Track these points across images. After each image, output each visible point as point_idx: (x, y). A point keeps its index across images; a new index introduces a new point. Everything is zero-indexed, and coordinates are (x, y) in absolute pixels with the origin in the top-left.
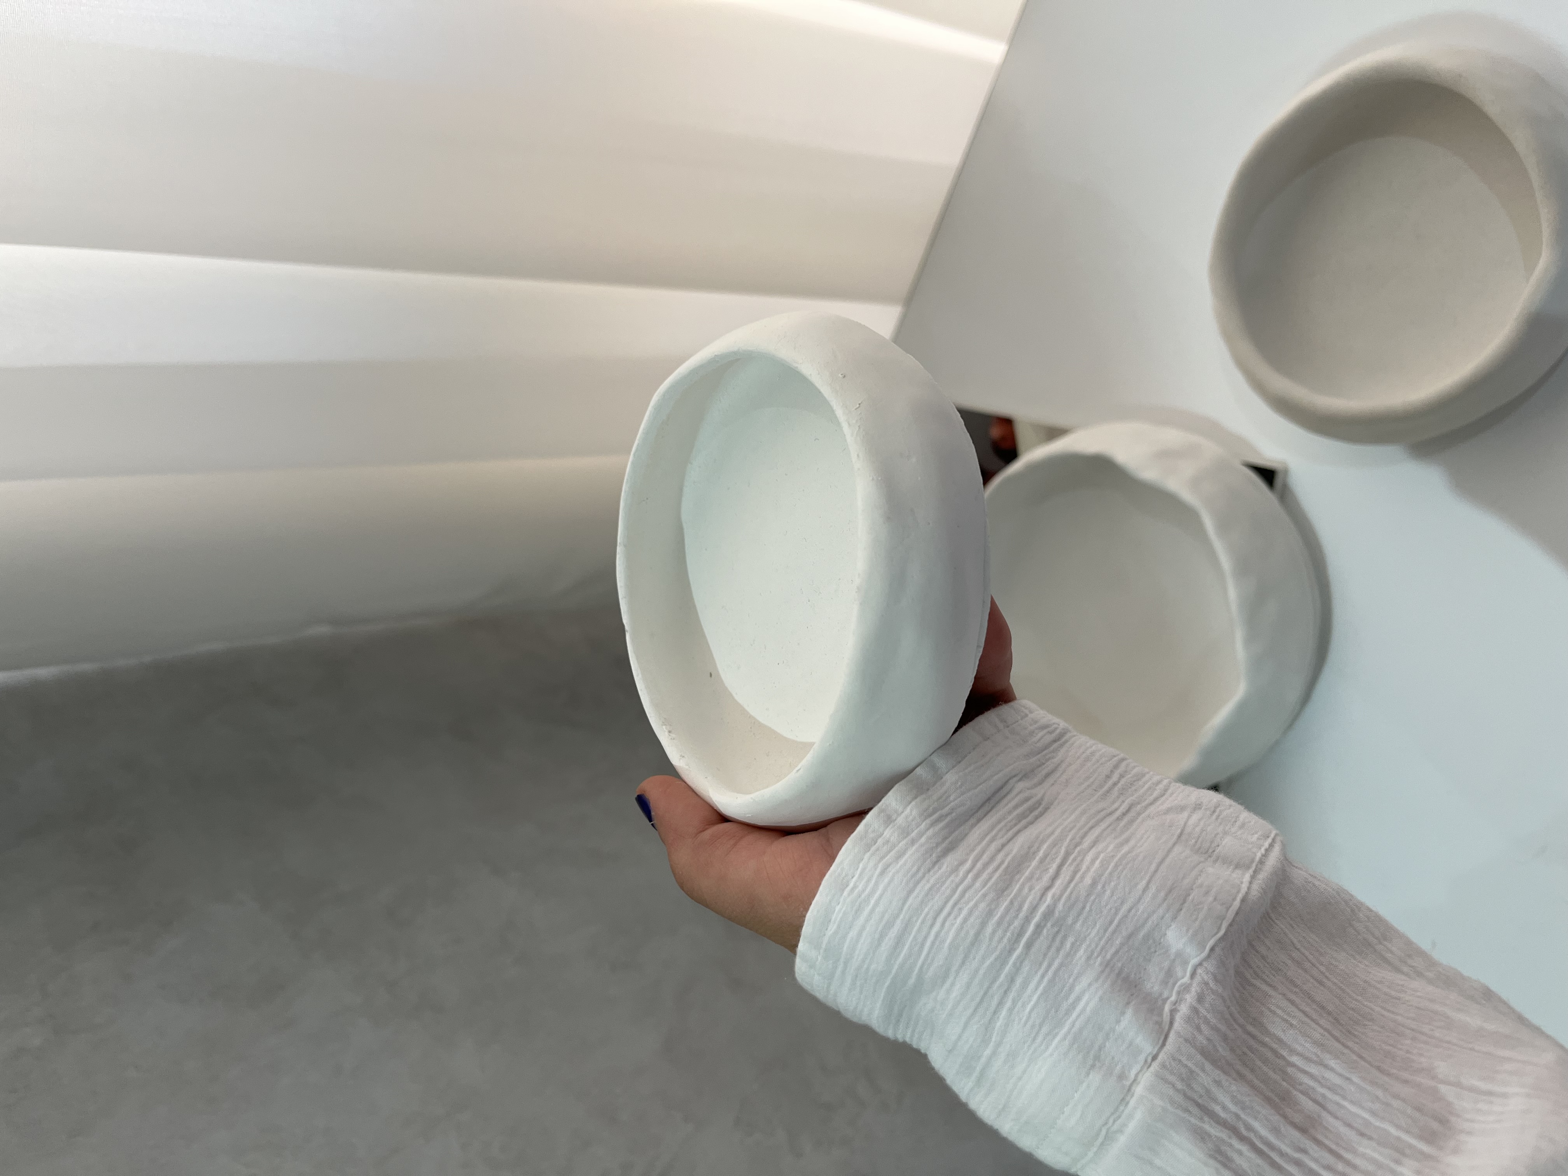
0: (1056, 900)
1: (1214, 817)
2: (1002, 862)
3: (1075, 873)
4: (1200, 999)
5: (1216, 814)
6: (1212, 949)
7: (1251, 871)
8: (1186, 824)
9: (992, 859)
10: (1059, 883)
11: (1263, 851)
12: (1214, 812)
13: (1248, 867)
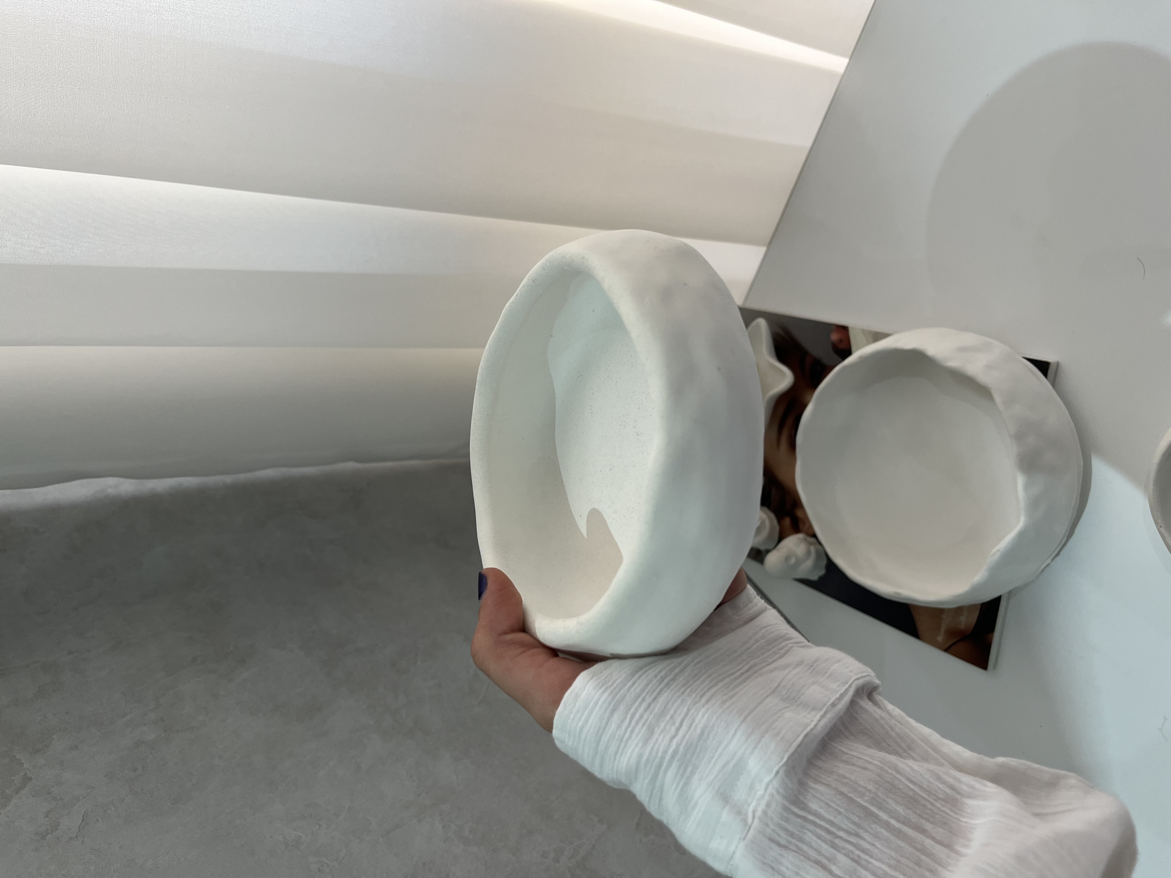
0: (678, 746)
1: (810, 670)
2: (647, 720)
5: (812, 668)
6: (777, 772)
7: (822, 713)
8: (783, 679)
9: (641, 717)
10: (681, 733)
11: (838, 695)
12: (812, 666)
13: (821, 710)
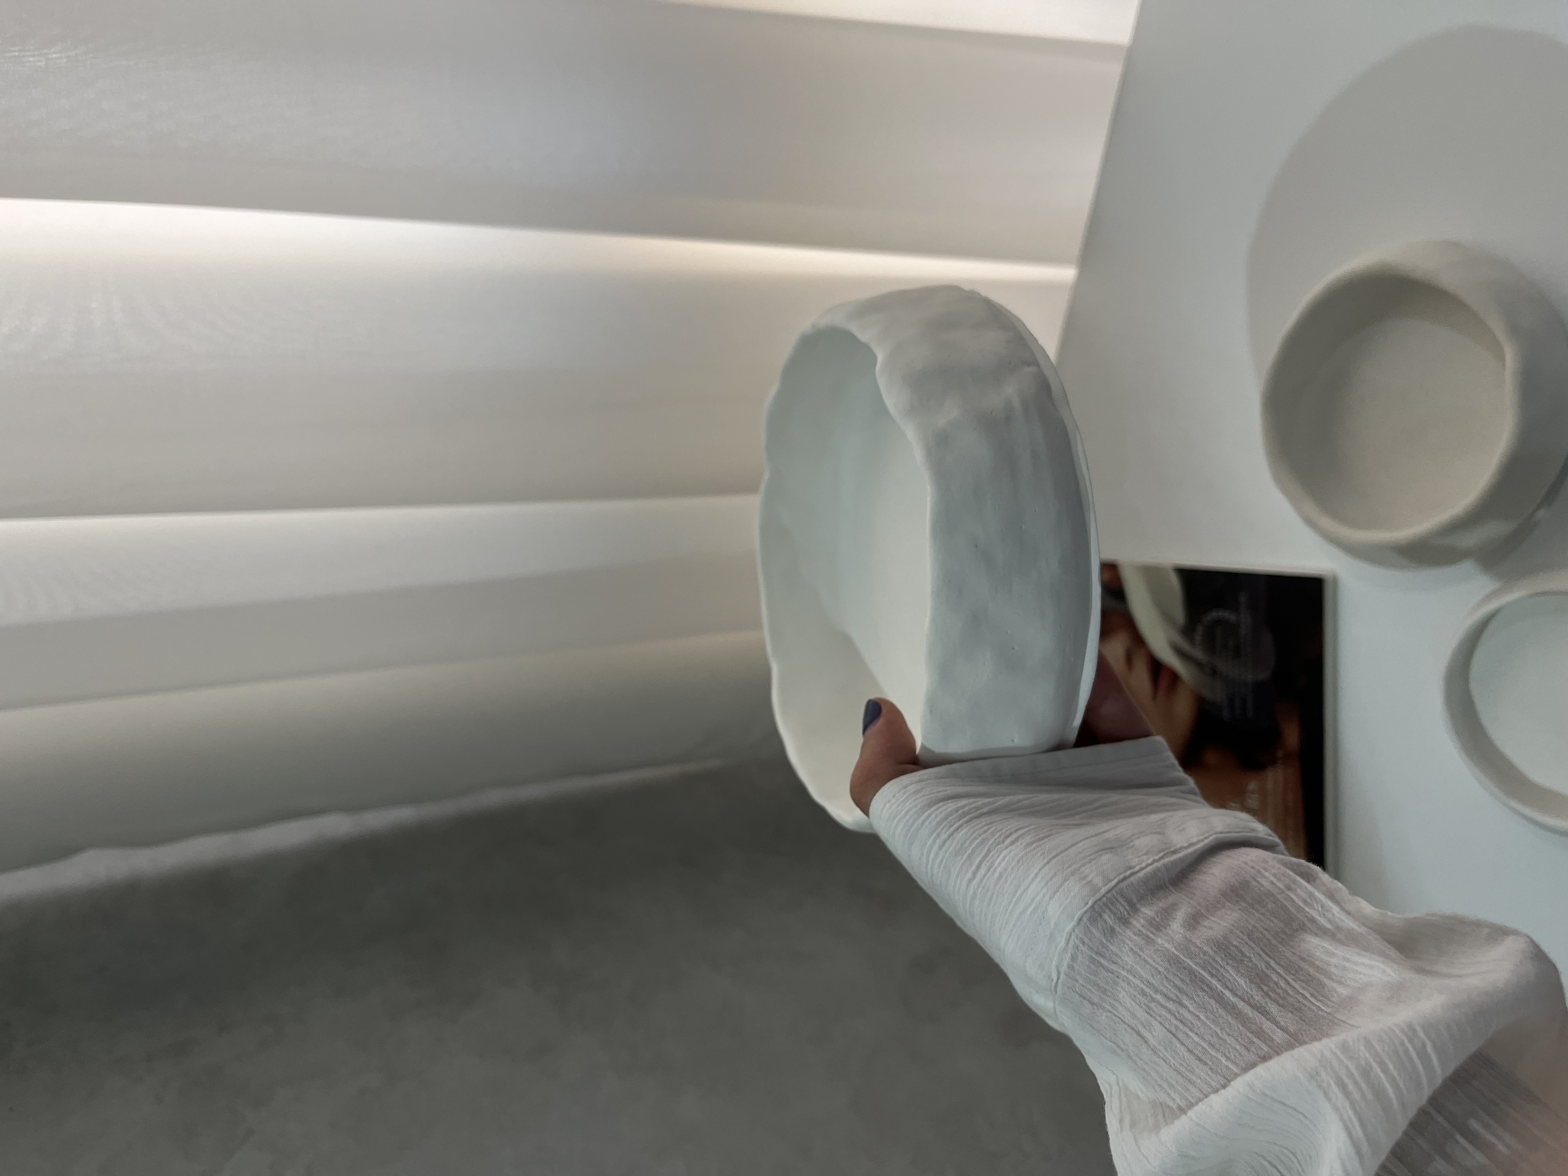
3: (990, 868)
4: (1074, 958)
